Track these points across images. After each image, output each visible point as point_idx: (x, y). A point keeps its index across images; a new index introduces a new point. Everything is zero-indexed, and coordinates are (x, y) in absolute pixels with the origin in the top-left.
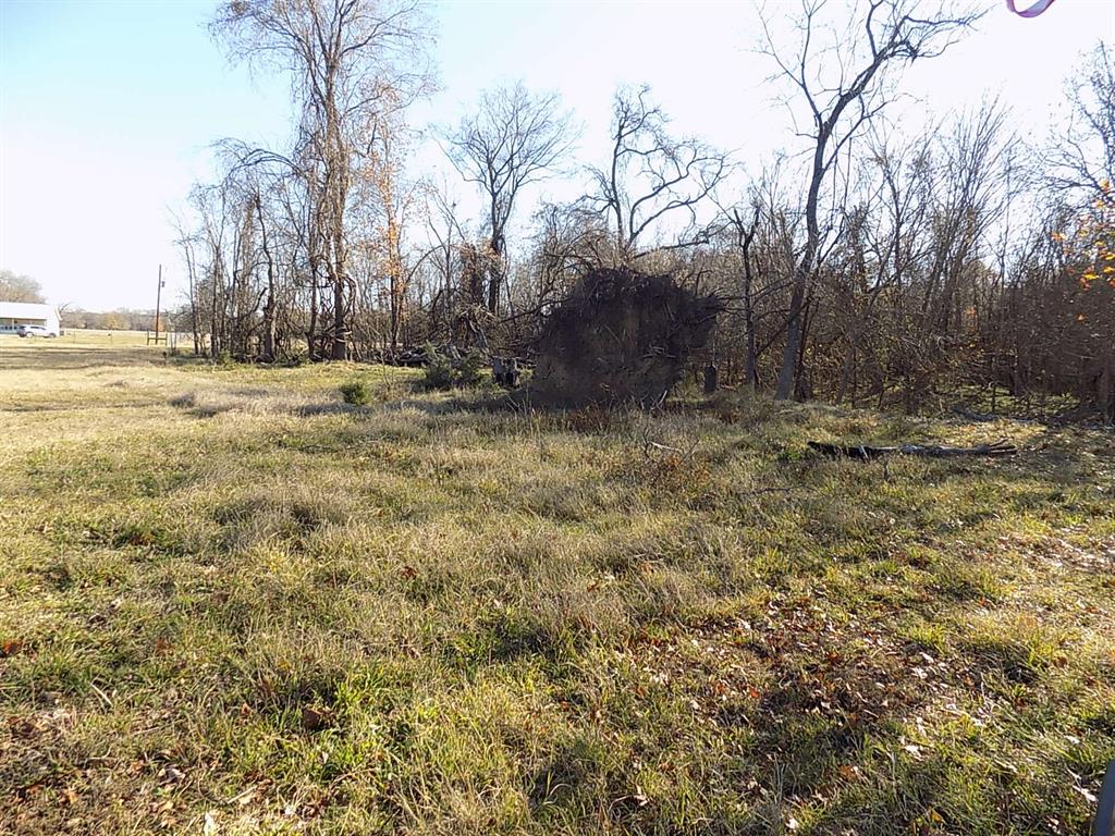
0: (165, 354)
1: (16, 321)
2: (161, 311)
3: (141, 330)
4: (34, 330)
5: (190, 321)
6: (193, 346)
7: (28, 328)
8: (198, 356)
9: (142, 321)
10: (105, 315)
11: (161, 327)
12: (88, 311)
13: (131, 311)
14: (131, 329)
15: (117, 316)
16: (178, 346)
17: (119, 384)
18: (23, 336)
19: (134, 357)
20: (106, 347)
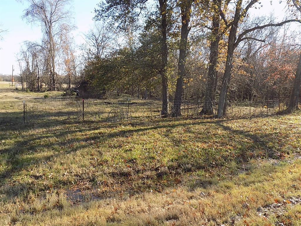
0: (14, 90)
2: (13, 75)
3: (7, 81)
5: (21, 79)
6: (22, 87)
8: (23, 90)
9: (7, 78)
11: (13, 81)
14: (3, 81)
16: (18, 87)
17: (5, 96)
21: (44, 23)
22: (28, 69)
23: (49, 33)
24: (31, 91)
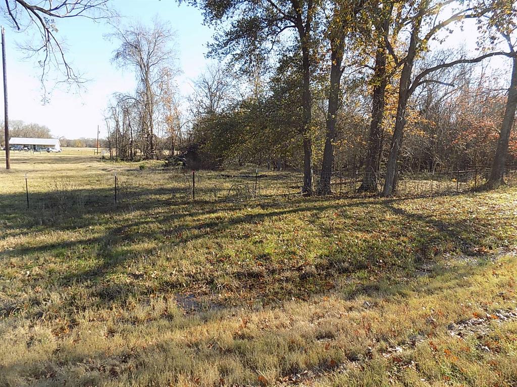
0: (100, 158)
1: (44, 146)
2: (99, 139)
3: (90, 147)
4: (52, 150)
5: (108, 145)
6: (110, 155)
7: (50, 149)
8: (111, 159)
9: (91, 143)
10: (75, 140)
11: (99, 146)
12: (68, 139)
14: (86, 147)
15: (80, 141)
16: (105, 155)
17: (90, 167)
18: (49, 152)
19: (91, 159)
21: (139, 67)
22: (118, 130)
23: (145, 81)
24: (122, 160)
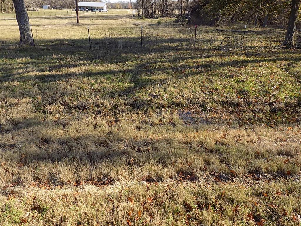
0: (132, 16)
1: (97, 7)
2: (131, 2)
3: (125, 8)
4: (102, 10)
5: (137, 6)
6: (138, 14)
8: (139, 17)
9: (126, 5)
11: (131, 7)
12: (111, 2)
13: (122, 2)
14: (123, 8)
15: (119, 4)
16: (135, 14)
18: (100, 12)
19: (126, 17)
20: (119, 14)
24: (146, 17)
